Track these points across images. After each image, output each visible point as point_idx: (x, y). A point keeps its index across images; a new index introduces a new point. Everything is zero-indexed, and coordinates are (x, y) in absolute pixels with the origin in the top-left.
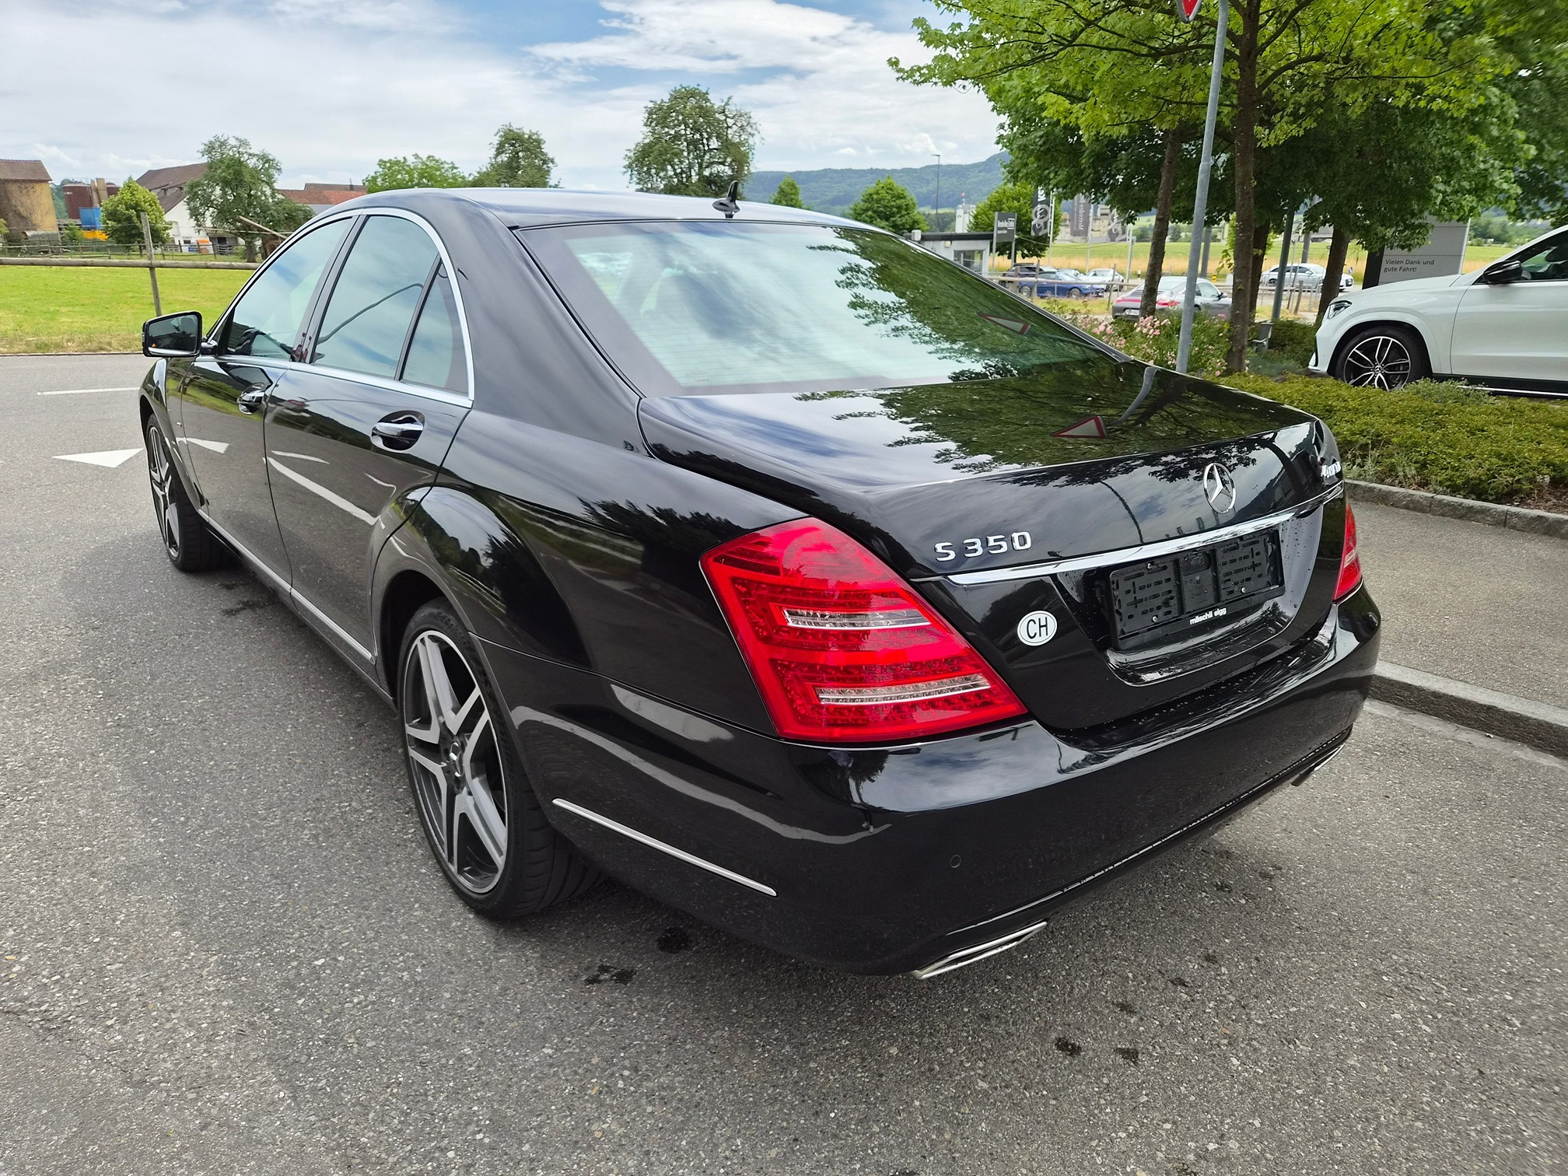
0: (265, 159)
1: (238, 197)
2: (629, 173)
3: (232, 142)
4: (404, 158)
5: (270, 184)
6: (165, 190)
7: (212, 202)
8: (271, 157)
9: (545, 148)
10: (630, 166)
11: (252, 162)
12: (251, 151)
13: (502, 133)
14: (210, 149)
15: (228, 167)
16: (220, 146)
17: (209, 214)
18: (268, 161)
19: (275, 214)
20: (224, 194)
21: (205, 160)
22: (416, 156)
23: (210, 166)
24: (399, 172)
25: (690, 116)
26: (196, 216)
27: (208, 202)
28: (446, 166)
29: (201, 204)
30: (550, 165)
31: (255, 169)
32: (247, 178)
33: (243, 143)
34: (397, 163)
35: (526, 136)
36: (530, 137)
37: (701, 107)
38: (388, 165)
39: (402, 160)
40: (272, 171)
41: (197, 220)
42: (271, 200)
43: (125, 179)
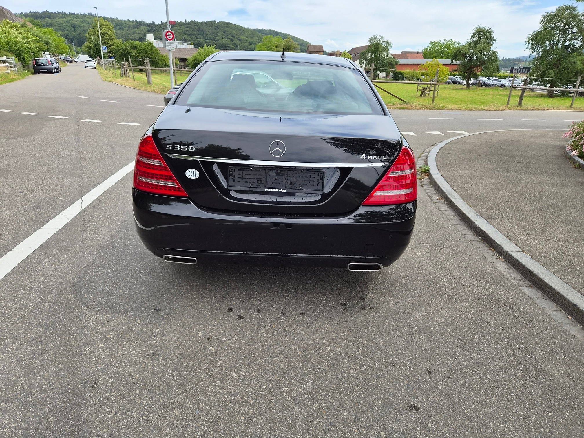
0: (388, 43)
1: (375, 57)
2: (527, 44)
3: (379, 37)
4: (440, 41)
5: (387, 52)
6: (356, 54)
7: (367, 58)
8: (390, 42)
9: (493, 35)
10: (528, 42)
11: (383, 44)
12: (384, 40)
13: (476, 29)
14: (371, 40)
15: (375, 46)
16: (374, 39)
17: (365, 62)
18: (388, 44)
19: (386, 62)
20: (371, 55)
21: (368, 44)
22: (445, 40)
23: (369, 46)
24: (437, 46)
25: (564, 18)
26: (361, 63)
27: (366, 59)
28: (456, 43)
29: (363, 59)
30: (494, 42)
31: (384, 47)
32: (380, 50)
33: (382, 37)
34: (437, 42)
35: (486, 30)
36: (488, 30)
37: (572, 14)
38: (433, 43)
39: (439, 41)
40: (389, 47)
41: (361, 65)
42: (386, 58)
43: (344, 50)
